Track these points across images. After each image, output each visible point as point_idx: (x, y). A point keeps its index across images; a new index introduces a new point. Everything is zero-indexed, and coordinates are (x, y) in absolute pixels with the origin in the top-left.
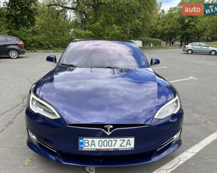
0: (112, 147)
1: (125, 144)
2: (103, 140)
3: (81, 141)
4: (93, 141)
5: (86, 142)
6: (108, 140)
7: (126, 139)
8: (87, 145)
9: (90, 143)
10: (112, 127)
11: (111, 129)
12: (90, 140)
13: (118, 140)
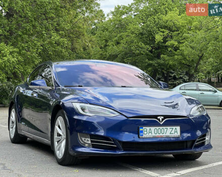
0: (164, 135)
1: (173, 132)
2: (157, 128)
3: (141, 130)
4: (150, 129)
5: (145, 130)
6: (161, 128)
7: (174, 128)
8: (145, 133)
9: (148, 131)
10: (163, 118)
11: (163, 120)
12: (148, 128)
13: (168, 128)
